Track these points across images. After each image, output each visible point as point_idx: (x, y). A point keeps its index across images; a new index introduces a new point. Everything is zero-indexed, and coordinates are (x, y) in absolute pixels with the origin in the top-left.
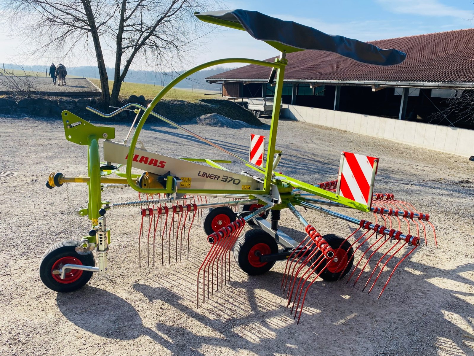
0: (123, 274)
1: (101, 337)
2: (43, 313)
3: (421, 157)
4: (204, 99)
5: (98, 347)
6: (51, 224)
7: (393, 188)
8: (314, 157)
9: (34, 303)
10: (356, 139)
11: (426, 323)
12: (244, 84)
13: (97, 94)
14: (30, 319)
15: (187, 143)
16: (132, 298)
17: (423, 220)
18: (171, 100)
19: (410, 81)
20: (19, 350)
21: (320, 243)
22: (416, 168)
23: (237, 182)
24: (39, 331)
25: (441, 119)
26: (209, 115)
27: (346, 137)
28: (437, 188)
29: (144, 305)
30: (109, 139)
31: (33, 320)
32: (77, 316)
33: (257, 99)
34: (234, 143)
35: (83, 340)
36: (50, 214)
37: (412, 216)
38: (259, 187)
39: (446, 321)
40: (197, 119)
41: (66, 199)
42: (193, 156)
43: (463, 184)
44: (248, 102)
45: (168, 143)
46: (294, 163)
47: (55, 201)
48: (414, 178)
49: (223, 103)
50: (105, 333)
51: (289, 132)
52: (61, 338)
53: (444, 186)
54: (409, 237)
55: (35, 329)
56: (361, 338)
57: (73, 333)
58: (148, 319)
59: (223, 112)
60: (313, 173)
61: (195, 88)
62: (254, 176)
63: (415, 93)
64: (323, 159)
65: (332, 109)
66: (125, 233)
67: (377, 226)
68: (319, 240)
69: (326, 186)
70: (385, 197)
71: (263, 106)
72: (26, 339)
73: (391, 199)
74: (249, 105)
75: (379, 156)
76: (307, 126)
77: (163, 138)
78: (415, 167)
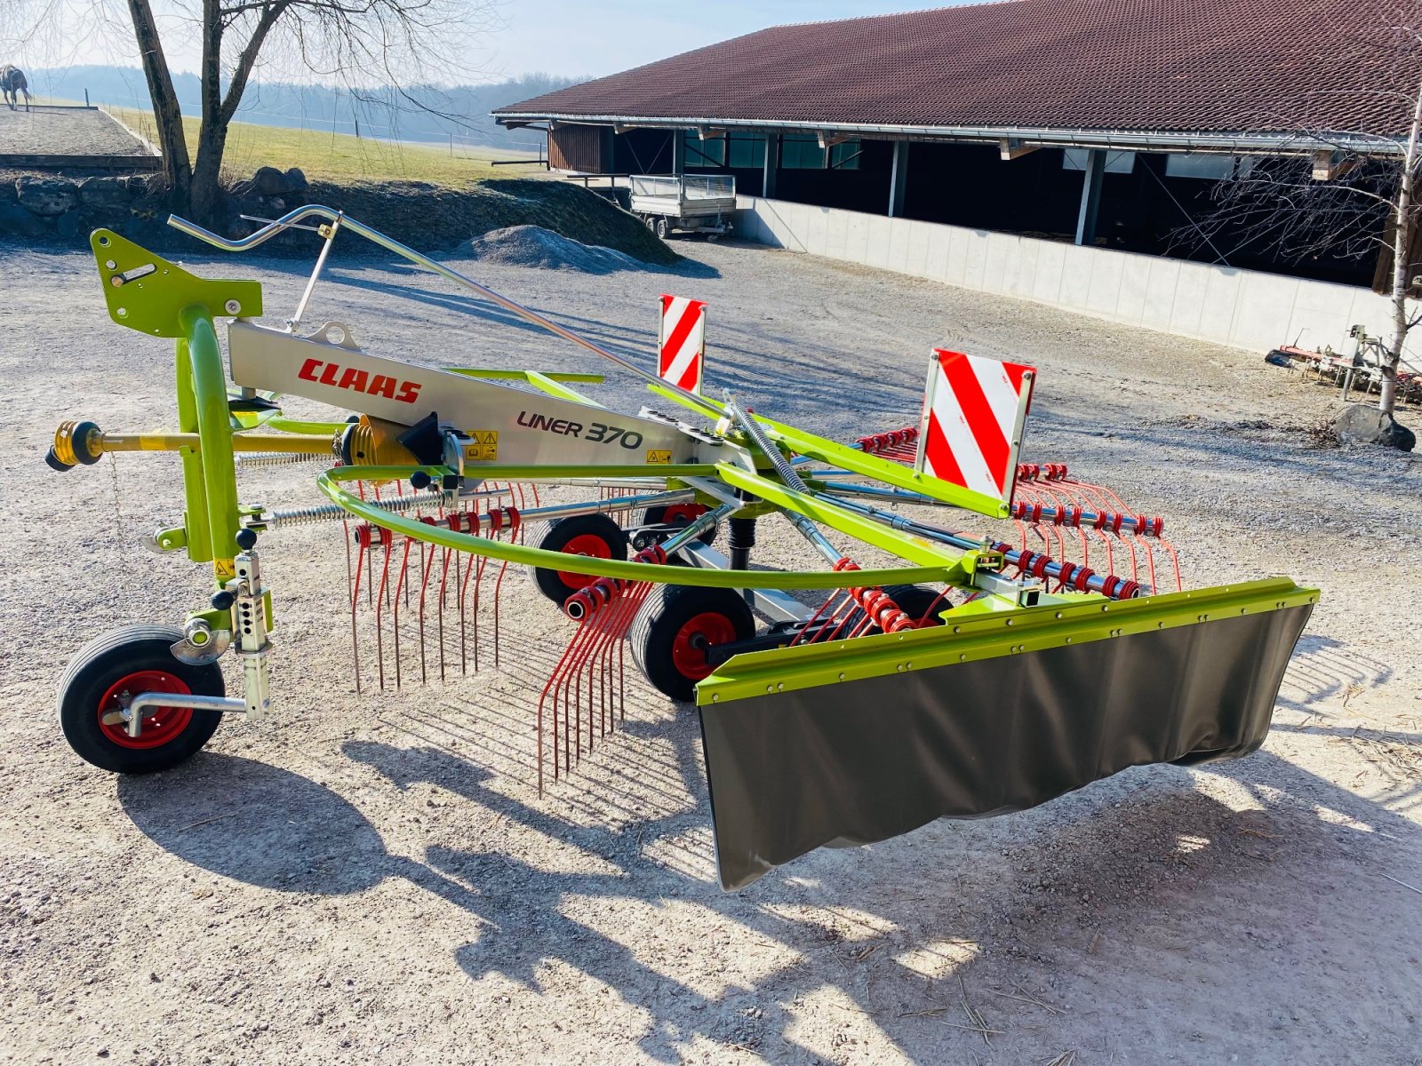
0: (303, 716)
1: (266, 891)
2: (80, 834)
3: (1136, 354)
4: (492, 178)
5: (262, 916)
6: (58, 578)
7: (1059, 446)
8: (831, 360)
9: (47, 809)
10: (952, 305)
11: (1147, 805)
12: (616, 132)
13: (147, 163)
14: (44, 854)
15: (447, 320)
16: (341, 781)
17: (1146, 534)
18: (390, 183)
19: (1108, 128)
20: (25, 939)
21: (876, 606)
22: (1123, 386)
23: (631, 440)
24: (77, 883)
25: (1196, 246)
26: (512, 229)
27: (924, 297)
28: (1178, 444)
29: (380, 799)
30: (246, 319)
31: (52, 856)
32: (186, 836)
33: (657, 180)
34: (595, 320)
35: (213, 900)
36: (48, 549)
37: (1116, 525)
38: (695, 455)
39: (1198, 795)
40: (474, 243)
41: (91, 502)
42: (474, 360)
43: (1247, 433)
44: (629, 190)
45: (389, 320)
46: (778, 381)
47: (56, 507)
48: (1117, 416)
49: (554, 191)
50: (277, 878)
51: (757, 284)
52: (147, 899)
53: (1198, 437)
54: (1112, 581)
55: (65, 881)
56: (983, 851)
57: (180, 884)
58: (395, 834)
59: (556, 221)
60: (834, 408)
61: (461, 141)
62: (680, 424)
63: (1121, 164)
64: (860, 364)
65: (883, 212)
66: (294, 599)
67: (1027, 556)
68: (875, 599)
69: (880, 446)
70: (1043, 474)
71: (678, 201)
72: (41, 908)
73: (1061, 478)
74: (633, 198)
75: (1020, 355)
76: (809, 265)
77: (374, 306)
78: (1118, 383)
